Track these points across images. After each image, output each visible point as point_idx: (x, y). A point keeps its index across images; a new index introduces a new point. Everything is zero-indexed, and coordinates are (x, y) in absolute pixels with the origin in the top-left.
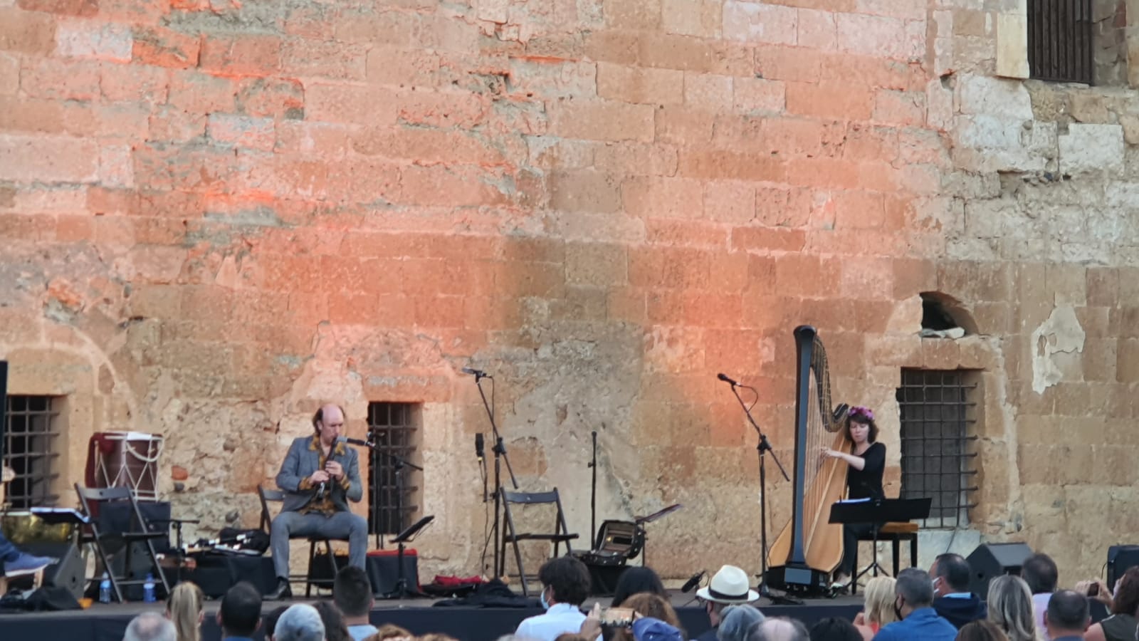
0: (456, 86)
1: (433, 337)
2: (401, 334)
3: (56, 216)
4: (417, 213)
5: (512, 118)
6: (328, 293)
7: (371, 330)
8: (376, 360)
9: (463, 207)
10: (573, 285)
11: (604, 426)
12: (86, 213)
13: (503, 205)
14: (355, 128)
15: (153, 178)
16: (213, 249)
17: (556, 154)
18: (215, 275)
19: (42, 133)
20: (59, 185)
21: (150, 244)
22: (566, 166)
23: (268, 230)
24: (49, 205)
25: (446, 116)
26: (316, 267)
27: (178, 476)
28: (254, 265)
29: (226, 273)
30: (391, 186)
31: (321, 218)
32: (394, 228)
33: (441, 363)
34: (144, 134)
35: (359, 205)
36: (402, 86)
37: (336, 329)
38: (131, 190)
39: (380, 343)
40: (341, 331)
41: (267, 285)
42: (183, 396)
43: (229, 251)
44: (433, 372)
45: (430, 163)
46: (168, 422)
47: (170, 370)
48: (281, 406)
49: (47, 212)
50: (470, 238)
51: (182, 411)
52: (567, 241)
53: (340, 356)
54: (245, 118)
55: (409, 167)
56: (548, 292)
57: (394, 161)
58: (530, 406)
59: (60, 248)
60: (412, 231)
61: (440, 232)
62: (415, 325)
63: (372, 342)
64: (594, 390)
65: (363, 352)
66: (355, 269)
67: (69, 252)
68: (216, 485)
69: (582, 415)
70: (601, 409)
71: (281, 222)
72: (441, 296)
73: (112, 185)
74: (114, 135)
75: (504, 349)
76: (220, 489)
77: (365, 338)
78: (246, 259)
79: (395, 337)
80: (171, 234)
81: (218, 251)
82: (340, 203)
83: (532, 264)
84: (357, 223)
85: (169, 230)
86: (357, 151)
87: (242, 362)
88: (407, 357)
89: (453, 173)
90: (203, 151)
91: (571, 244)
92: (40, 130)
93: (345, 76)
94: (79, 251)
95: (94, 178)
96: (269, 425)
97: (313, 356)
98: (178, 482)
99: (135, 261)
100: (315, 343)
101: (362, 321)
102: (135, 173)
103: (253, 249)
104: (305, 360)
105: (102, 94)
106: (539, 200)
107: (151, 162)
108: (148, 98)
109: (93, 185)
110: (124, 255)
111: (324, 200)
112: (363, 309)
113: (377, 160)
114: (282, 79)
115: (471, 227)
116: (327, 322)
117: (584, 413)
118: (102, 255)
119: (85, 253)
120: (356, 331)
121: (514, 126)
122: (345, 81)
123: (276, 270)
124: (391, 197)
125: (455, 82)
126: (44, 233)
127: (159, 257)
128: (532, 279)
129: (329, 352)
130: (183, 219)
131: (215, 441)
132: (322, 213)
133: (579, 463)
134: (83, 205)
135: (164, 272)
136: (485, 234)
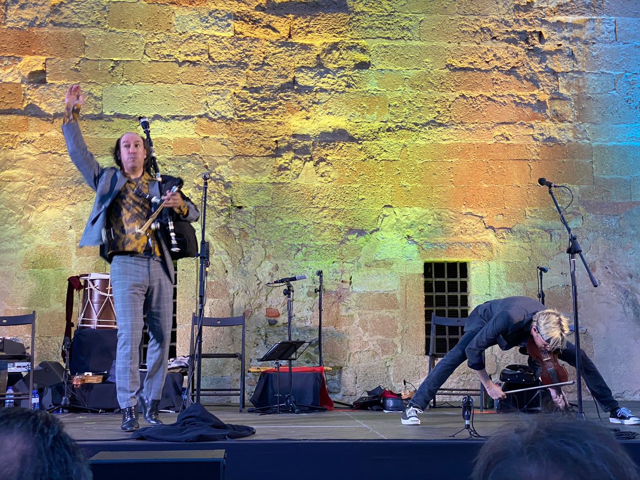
0: (495, 40)
1: (480, 215)
2: (453, 213)
3: (171, 139)
4: (464, 129)
5: (545, 62)
6: (390, 186)
7: (427, 211)
8: (430, 232)
9: (503, 123)
10: (602, 176)
11: (631, 277)
12: (196, 136)
13: (537, 121)
14: (412, 72)
15: (249, 111)
16: (295, 158)
17: (581, 84)
18: (298, 175)
19: (162, 84)
20: (173, 118)
21: (246, 156)
22: (591, 92)
23: (341, 145)
24: (166, 131)
25: (487, 62)
26: (380, 168)
27: (270, 315)
28: (328, 169)
29: (306, 174)
30: (441, 112)
31: (383, 134)
32: (444, 140)
33: (485, 233)
34: (242, 83)
35: (416, 124)
36: (450, 42)
37: (397, 210)
38: (231, 119)
39: (434, 219)
40: (401, 212)
41: (340, 181)
42: (272, 259)
43: (308, 159)
44: (478, 238)
45: (475, 94)
46: (261, 277)
47: (261, 242)
48: (352, 265)
49: (163, 136)
50: (508, 145)
51: (272, 269)
52: (594, 144)
53: (400, 229)
54: (322, 70)
55: (457, 98)
56: (578, 181)
57: (444, 94)
58: (562, 262)
59: (174, 160)
60: (459, 141)
61: (483, 141)
62: (464, 206)
63: (427, 219)
64: (620, 250)
65: (420, 227)
66: (413, 168)
67: (181, 163)
68: (305, 321)
69: (609, 268)
70: (628, 264)
71: (352, 139)
72: (486, 186)
73: (216, 117)
74: (218, 83)
75: (540, 222)
76: (308, 324)
77: (421, 217)
78: (322, 164)
79: (447, 215)
80: (263, 149)
81: (300, 159)
82: (399, 124)
83: (563, 162)
84: (414, 138)
85: (261, 145)
86: (414, 88)
87: (320, 235)
88: (457, 229)
89: (494, 101)
90: (289, 93)
91: (599, 147)
92: (160, 82)
93: (403, 38)
94: (189, 162)
95: (202, 113)
96: (344, 279)
97: (378, 230)
98: (272, 319)
99: (234, 168)
100: (380, 220)
101: (419, 205)
102: (235, 109)
103: (328, 158)
104: (371, 233)
105: (210, 57)
106: (568, 116)
107: (246, 101)
108: (246, 60)
109: (200, 117)
110: (225, 163)
111: (386, 122)
112: (420, 196)
113: (429, 93)
114: (352, 43)
115: (510, 137)
116: (390, 206)
117: (611, 267)
118: (207, 164)
119: (194, 163)
120: (414, 211)
121: (546, 67)
122: (402, 41)
123: (348, 170)
124: (442, 118)
125: (495, 38)
126: (162, 151)
127: (253, 164)
128: (563, 172)
129: (392, 227)
130: (275, 139)
131: (301, 290)
132: (383, 132)
133: (608, 303)
134: (193, 131)
135: (257, 174)
136: (521, 142)
